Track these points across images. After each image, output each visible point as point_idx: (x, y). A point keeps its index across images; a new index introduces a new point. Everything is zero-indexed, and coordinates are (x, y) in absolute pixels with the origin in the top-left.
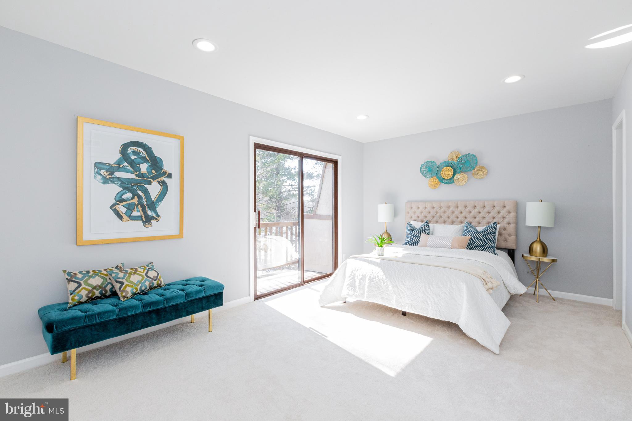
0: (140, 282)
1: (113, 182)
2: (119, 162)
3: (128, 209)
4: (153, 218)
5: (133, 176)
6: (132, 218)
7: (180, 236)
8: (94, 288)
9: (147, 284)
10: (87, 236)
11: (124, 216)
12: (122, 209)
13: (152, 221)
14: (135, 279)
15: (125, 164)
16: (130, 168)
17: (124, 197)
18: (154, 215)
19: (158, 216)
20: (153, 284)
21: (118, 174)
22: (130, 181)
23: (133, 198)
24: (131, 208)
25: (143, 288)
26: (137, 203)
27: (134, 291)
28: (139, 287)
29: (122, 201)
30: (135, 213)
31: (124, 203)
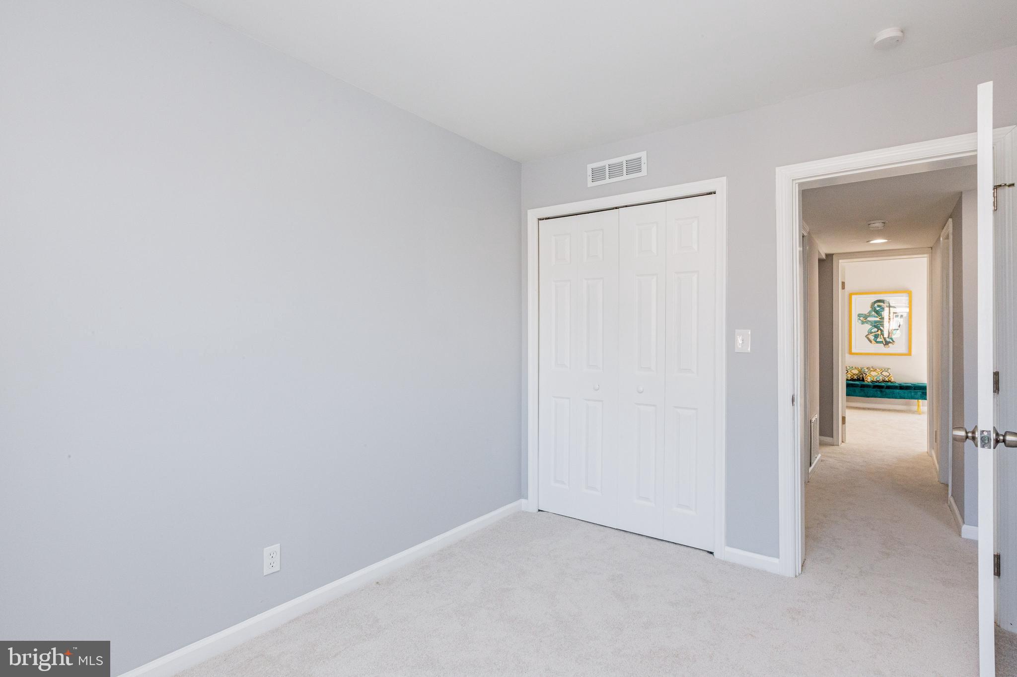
0: (876, 376)
1: (867, 323)
2: (870, 312)
3: (875, 337)
4: (890, 342)
5: (878, 319)
6: (877, 342)
7: (909, 353)
8: (854, 374)
9: (881, 378)
10: (854, 351)
11: (873, 341)
12: (872, 337)
13: (889, 344)
14: (873, 373)
15: (873, 313)
16: (876, 315)
17: (873, 331)
18: (891, 341)
19: (893, 341)
20: (885, 379)
21: (869, 319)
22: (876, 322)
23: (878, 331)
24: (876, 336)
25: (878, 380)
26: (880, 334)
27: (872, 379)
28: (875, 378)
29: (871, 333)
30: (879, 340)
31: (873, 334)
